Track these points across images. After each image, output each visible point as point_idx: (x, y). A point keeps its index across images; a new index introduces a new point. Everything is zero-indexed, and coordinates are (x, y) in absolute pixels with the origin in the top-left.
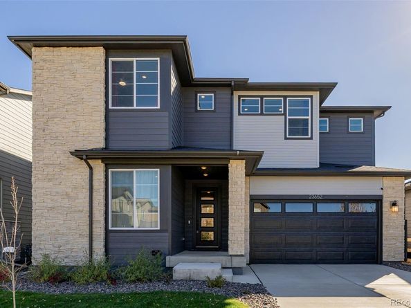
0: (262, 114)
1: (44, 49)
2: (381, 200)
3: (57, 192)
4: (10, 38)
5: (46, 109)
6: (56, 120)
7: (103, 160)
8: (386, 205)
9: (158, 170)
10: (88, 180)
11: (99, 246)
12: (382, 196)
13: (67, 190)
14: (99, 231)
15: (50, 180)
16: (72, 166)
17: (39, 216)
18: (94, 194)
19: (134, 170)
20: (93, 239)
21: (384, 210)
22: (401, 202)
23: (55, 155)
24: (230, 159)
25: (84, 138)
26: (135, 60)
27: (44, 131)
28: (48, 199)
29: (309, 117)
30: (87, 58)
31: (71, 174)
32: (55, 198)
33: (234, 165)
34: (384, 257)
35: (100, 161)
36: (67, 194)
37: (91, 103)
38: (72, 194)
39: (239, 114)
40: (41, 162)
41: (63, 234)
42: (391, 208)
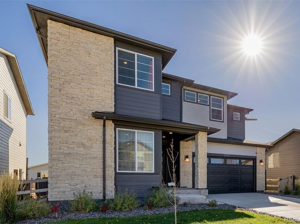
0: (197, 103)
1: (60, 24)
2: (256, 159)
3: (73, 142)
4: (29, 6)
5: (63, 74)
6: (72, 84)
7: (114, 121)
8: (258, 161)
9: (153, 132)
10: (101, 135)
11: (110, 184)
12: (256, 157)
13: (82, 141)
14: (110, 173)
15: (66, 131)
16: (87, 123)
17: (55, 160)
18: (107, 145)
19: (136, 131)
20: (106, 179)
21: (257, 164)
22: (264, 161)
23: (71, 112)
24: (199, 131)
25: (98, 103)
26: (136, 54)
27: (60, 91)
28: (64, 146)
29: (222, 110)
30: (100, 43)
31: (86, 129)
32: (72, 146)
33: (201, 135)
34: (257, 188)
35: (111, 121)
36: (82, 144)
37: (103, 77)
38: (87, 144)
39: (184, 101)
40: (58, 116)
41: (79, 175)
42: (260, 163)
